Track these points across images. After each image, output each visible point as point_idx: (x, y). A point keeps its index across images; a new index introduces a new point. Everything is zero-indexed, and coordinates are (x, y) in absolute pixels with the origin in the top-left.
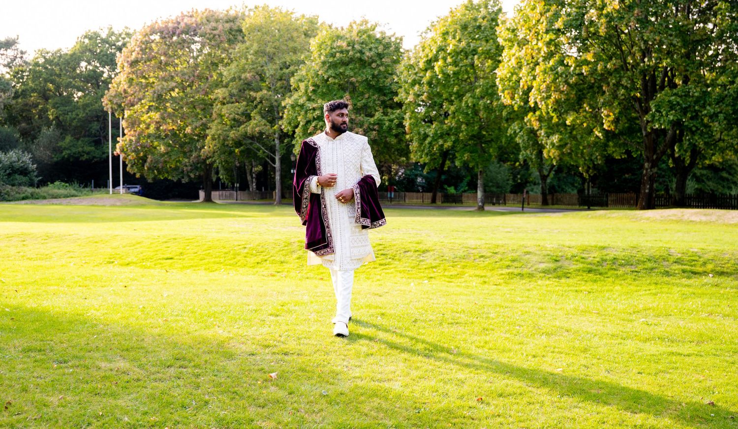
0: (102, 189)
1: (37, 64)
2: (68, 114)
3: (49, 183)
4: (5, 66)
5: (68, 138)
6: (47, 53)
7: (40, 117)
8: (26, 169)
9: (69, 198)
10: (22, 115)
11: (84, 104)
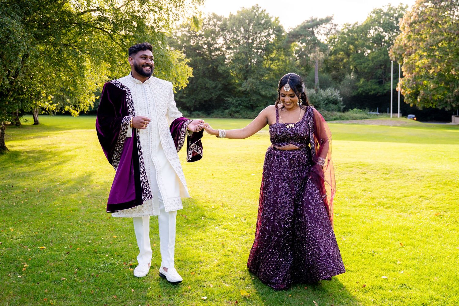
0: (384, 114)
1: (343, 33)
2: (362, 64)
3: (350, 109)
4: (325, 34)
5: (362, 81)
6: (349, 25)
7: (344, 67)
8: (336, 100)
9: (363, 120)
10: (333, 67)
11: (372, 58)
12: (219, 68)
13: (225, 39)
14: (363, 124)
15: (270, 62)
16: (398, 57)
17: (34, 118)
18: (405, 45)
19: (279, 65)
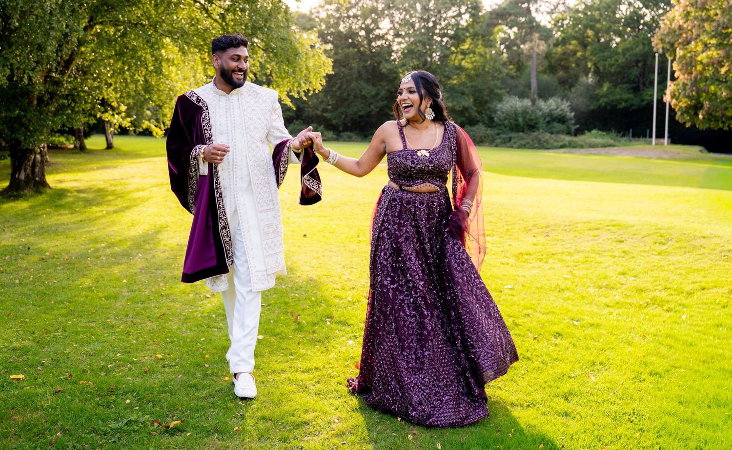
0: (641, 139)
1: (577, 11)
2: (606, 60)
3: (586, 132)
4: (548, 13)
5: (606, 87)
7: (578, 65)
8: (564, 117)
9: (607, 149)
10: (560, 65)
11: (623, 50)
12: (381, 66)
13: (392, 22)
14: (607, 154)
15: (460, 57)
16: (668, 47)
17: (107, 140)
18: (680, 28)
19: (475, 61)
